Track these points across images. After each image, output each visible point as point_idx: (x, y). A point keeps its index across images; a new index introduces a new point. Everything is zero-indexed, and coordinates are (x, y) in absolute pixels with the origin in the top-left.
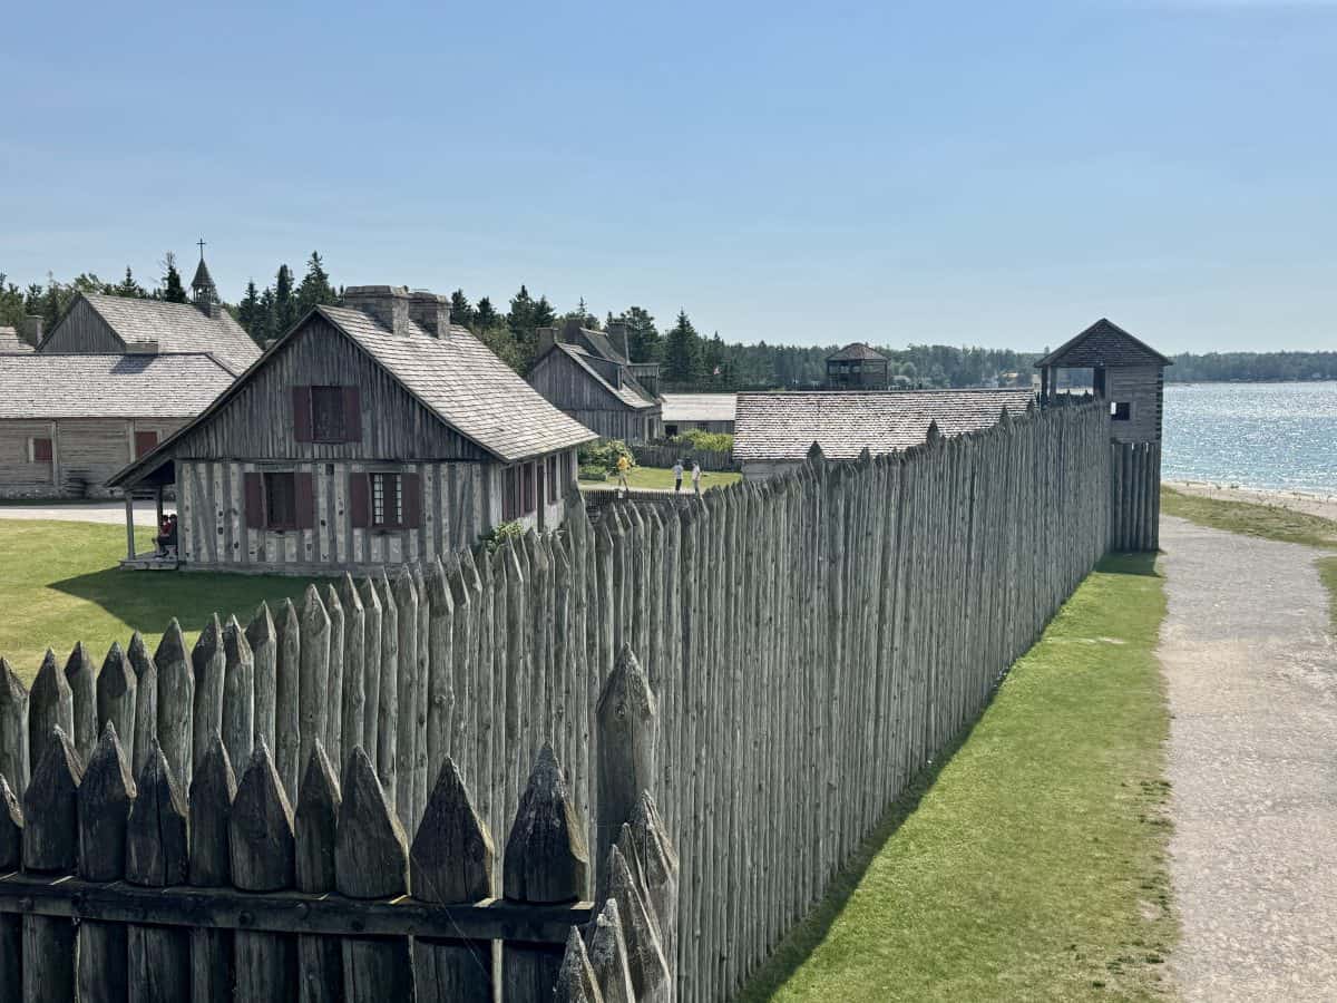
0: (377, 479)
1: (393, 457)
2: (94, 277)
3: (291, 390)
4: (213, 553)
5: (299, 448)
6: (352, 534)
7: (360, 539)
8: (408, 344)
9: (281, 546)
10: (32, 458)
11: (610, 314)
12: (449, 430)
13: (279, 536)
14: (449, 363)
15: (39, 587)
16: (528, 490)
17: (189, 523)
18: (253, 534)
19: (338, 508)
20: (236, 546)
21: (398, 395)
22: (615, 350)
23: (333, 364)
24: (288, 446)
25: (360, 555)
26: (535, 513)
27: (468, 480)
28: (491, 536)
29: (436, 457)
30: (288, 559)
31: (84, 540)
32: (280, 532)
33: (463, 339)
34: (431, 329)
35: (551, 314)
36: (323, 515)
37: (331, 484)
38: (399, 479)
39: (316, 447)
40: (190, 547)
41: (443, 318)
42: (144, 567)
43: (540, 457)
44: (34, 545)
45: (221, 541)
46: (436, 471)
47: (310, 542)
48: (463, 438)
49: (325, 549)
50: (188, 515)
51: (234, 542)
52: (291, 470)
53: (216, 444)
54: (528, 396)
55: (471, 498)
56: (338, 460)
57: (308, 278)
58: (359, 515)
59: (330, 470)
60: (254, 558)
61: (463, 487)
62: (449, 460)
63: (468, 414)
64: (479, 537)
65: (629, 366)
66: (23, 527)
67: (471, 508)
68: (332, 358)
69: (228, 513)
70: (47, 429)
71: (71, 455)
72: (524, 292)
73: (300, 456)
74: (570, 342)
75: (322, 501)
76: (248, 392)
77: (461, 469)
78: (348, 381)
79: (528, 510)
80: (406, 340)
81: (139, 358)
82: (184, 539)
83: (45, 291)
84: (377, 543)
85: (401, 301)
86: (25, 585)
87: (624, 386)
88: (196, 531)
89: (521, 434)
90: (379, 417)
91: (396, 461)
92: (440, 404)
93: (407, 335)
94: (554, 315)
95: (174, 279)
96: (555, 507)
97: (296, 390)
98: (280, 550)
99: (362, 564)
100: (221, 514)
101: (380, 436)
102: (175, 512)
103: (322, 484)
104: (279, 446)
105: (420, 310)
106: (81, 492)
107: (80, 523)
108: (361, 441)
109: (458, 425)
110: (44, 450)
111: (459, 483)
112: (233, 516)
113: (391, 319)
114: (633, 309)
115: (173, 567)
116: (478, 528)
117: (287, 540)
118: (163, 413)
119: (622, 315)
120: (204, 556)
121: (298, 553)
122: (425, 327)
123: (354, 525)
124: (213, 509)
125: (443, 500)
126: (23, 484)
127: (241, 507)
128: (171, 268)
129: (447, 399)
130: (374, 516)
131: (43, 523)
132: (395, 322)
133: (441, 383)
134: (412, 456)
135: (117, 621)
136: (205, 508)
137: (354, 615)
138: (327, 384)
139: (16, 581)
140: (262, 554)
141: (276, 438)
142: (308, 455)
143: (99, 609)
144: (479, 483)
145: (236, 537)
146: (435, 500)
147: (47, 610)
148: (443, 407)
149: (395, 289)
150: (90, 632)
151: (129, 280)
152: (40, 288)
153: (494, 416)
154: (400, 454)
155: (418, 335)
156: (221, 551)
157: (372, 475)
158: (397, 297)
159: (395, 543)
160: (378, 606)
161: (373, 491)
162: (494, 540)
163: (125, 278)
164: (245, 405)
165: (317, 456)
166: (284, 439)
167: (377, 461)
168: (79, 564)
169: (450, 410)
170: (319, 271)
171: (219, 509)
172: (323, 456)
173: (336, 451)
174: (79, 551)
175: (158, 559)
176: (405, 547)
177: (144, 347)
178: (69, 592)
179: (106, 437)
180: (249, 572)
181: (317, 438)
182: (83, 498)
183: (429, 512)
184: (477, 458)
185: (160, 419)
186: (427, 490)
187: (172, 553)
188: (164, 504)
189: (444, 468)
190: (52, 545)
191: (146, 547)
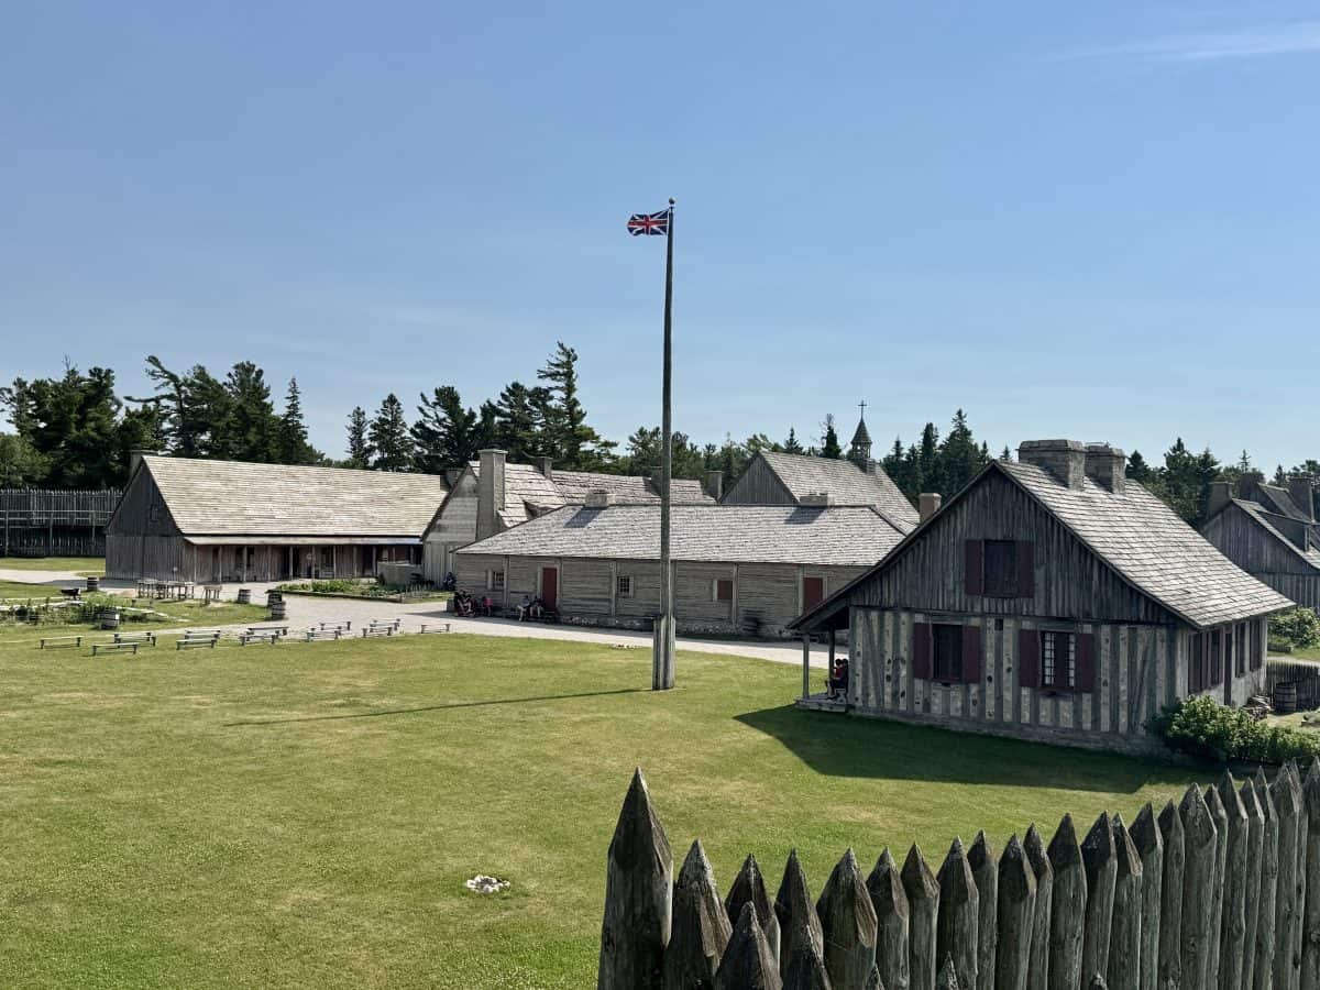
0: (1048, 637)
1: (1067, 615)
2: (764, 437)
3: (963, 543)
4: (880, 700)
5: (969, 600)
6: (1020, 692)
7: (1028, 699)
8: (1083, 499)
9: (946, 699)
10: (715, 597)
11: (1280, 468)
12: (1132, 590)
13: (943, 688)
14: (1125, 519)
15: (727, 718)
16: (1216, 661)
17: (859, 667)
18: (919, 684)
19: (1006, 665)
20: (903, 694)
21: (1076, 550)
22: (1298, 507)
23: (1007, 518)
24: (958, 599)
25: (1028, 715)
26: (1223, 685)
27: (1151, 645)
28: (1178, 708)
29: (1116, 618)
30: (953, 713)
31: (760, 676)
32: (946, 685)
33: (1137, 494)
34: (1105, 483)
35: (1215, 467)
36: (990, 671)
37: (999, 640)
38: (1072, 639)
39: (986, 601)
40: (859, 691)
41: (1118, 473)
42: (816, 708)
43: (1227, 625)
44: (718, 677)
45: (888, 689)
46: (1115, 634)
47: (976, 698)
48: (1146, 597)
49: (990, 705)
50: (859, 660)
51: (901, 691)
52: (960, 623)
53: (889, 592)
54: (1211, 556)
55: (1154, 665)
56: (1009, 615)
57: (953, 435)
58: (1028, 674)
59: (1000, 625)
60: (919, 709)
61: (1145, 653)
62: (1130, 622)
63: (1152, 573)
64: (1162, 708)
65: (1314, 526)
66: (708, 660)
67: (1153, 675)
68: (1007, 512)
69: (896, 661)
70: (730, 572)
71: (748, 596)
72: (1180, 445)
73: (969, 609)
74: (1246, 497)
75: (990, 656)
76: (922, 545)
77: (1143, 632)
78: (1022, 535)
79: (1215, 683)
80: (1079, 494)
81: (810, 509)
82: (854, 684)
83: (718, 450)
84: (1046, 705)
85: (1078, 455)
86: (716, 715)
87: (1311, 547)
88: (865, 676)
89: (1209, 597)
90: (1054, 573)
91: (1071, 620)
92: (1123, 562)
93: (1082, 489)
94: (1219, 469)
95: (831, 438)
96: (1242, 680)
97: (969, 542)
98: (946, 703)
99: (1029, 725)
100: (889, 662)
101: (1054, 593)
102: (847, 657)
103: (990, 638)
104: (949, 598)
105: (1094, 463)
106: (755, 631)
107: (755, 659)
108: (1032, 597)
109: (1142, 584)
110: (726, 589)
111: (1140, 648)
112: (901, 665)
113: (1067, 472)
114: (1309, 463)
115: (843, 710)
116: (1161, 698)
117: (953, 694)
118: (830, 561)
119: (1295, 469)
120: (872, 702)
121: (962, 708)
122: (1098, 481)
123: (1022, 684)
124: (882, 656)
125: (1121, 663)
126: (706, 620)
127: (909, 658)
128: (829, 428)
129: (1126, 557)
130: (1044, 676)
131: (724, 657)
132: (1071, 476)
133: (1120, 540)
134: (1088, 615)
135: (796, 758)
136: (875, 655)
137: (1238, 823)
138: (999, 538)
139: (708, 710)
140: (927, 705)
141: (947, 591)
142: (977, 609)
143: (780, 746)
144: (1164, 651)
145: (903, 686)
146: (1112, 664)
147: (736, 742)
148: (1125, 565)
149: (1072, 442)
150: (775, 767)
151: (792, 440)
152: (714, 447)
153: (1177, 577)
154: (1074, 612)
155: (1092, 490)
156: (888, 699)
157: (1043, 633)
158: (1074, 451)
159: (1066, 707)
160: (1261, 816)
161: (1044, 650)
162: (1181, 713)
163: (788, 438)
164: (919, 555)
165: (986, 610)
166: (954, 591)
167: (1050, 618)
168: (759, 699)
169: (1130, 568)
170: (962, 427)
171: (889, 656)
172: (993, 610)
173: (1006, 606)
174: (759, 686)
175: (830, 701)
176: (1077, 712)
177: (815, 499)
178: (753, 726)
179: (779, 581)
180: (914, 722)
181: (986, 593)
182: (757, 636)
183: (1105, 676)
184: (1162, 621)
185: (827, 567)
186: (1103, 652)
187: (842, 697)
188: (836, 648)
189: (1124, 631)
190: (734, 679)
191: (819, 689)
